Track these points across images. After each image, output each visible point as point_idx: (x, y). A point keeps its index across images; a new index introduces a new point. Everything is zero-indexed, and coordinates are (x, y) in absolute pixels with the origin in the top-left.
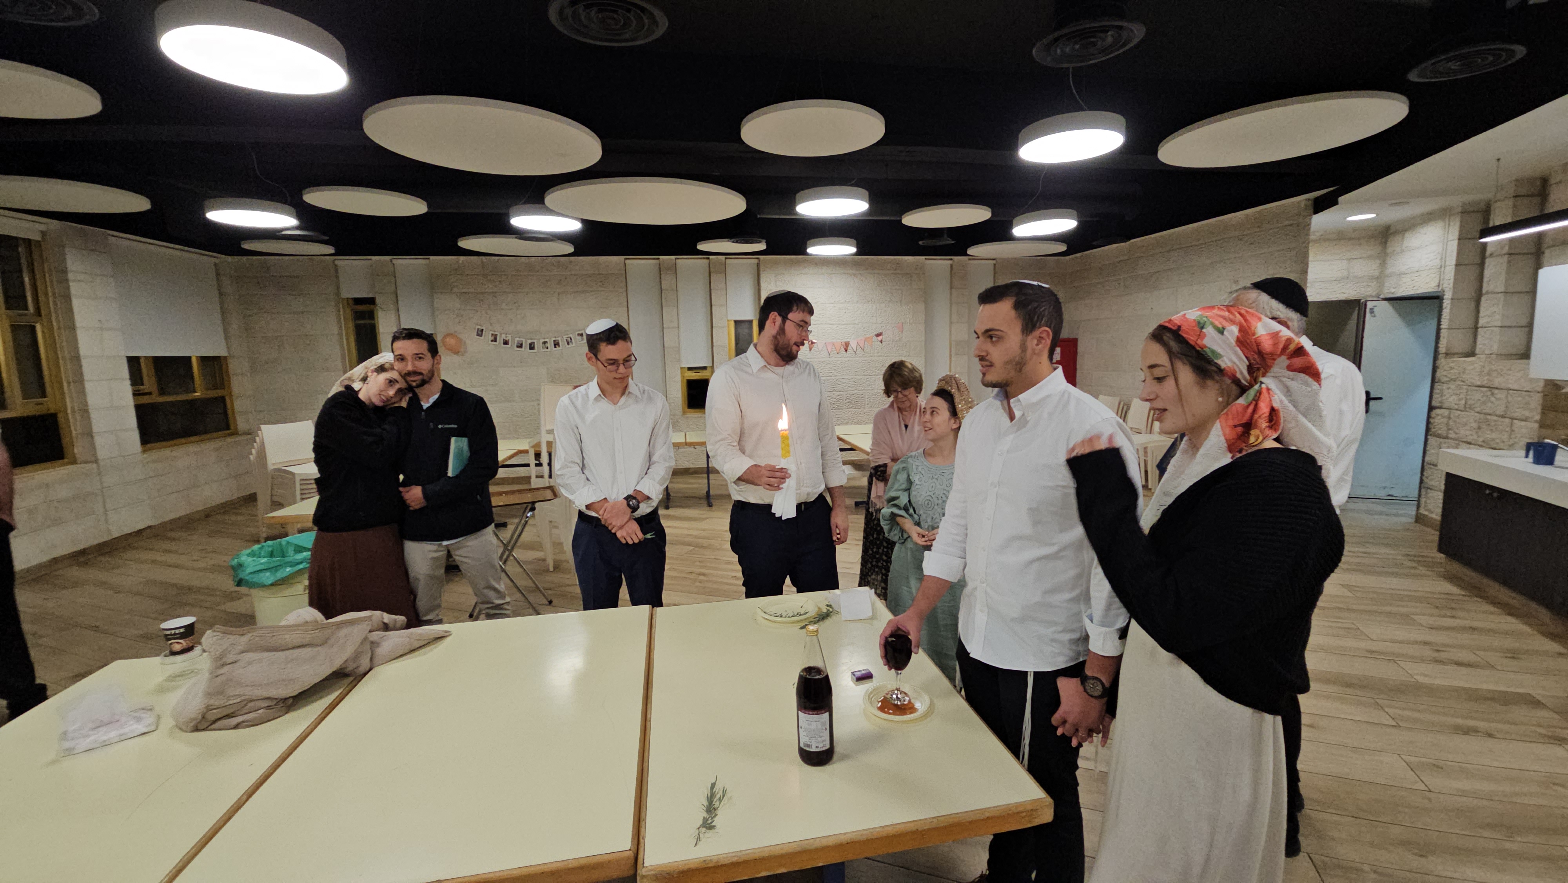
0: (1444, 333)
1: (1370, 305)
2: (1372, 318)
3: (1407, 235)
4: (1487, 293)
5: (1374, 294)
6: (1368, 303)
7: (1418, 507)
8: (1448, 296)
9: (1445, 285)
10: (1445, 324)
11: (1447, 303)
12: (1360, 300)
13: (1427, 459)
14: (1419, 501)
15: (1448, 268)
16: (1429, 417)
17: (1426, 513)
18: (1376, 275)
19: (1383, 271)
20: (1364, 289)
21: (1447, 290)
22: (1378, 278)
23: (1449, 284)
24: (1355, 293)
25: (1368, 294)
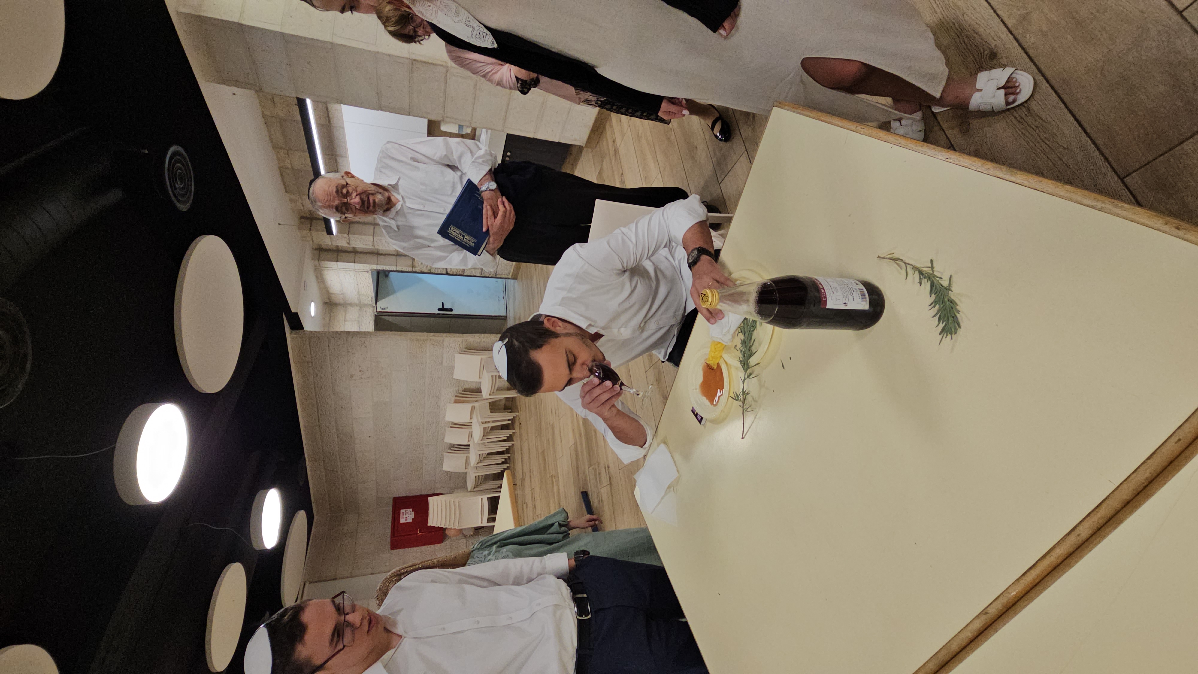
0: (399, 269)
2: (389, 309)
3: (331, 291)
4: (373, 245)
5: (372, 309)
6: (378, 310)
7: (509, 279)
8: (375, 267)
9: (368, 269)
10: (394, 268)
11: (380, 267)
12: (375, 315)
13: (478, 275)
14: (505, 278)
15: (356, 268)
16: (453, 275)
17: (511, 274)
18: (358, 308)
19: (356, 305)
20: (368, 313)
21: (370, 268)
22: (361, 307)
23: (368, 267)
24: (370, 318)
25: (371, 311)
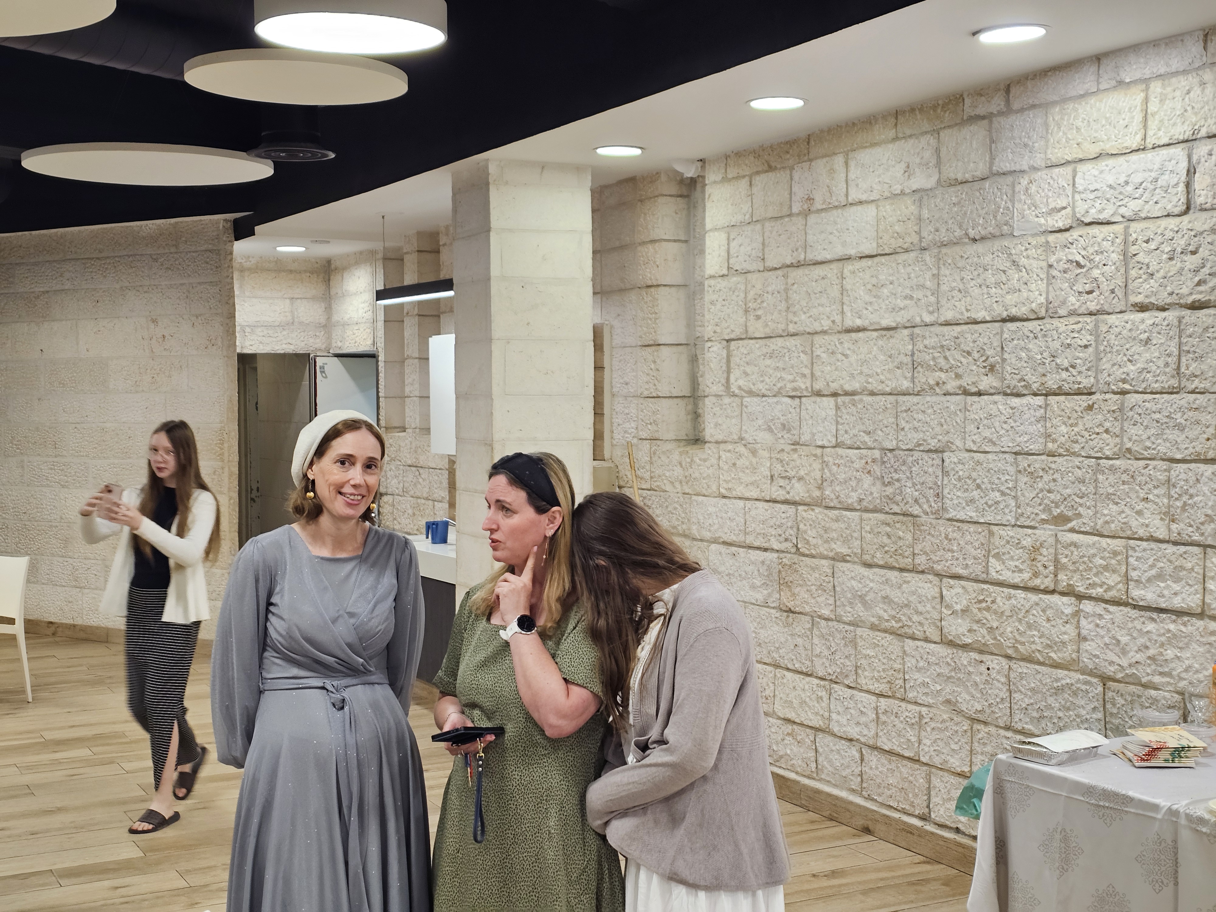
0: (382, 403)
1: (320, 361)
2: (323, 379)
4: (408, 357)
5: (323, 347)
6: (318, 359)
8: (382, 357)
9: (378, 343)
10: (382, 391)
11: (381, 364)
12: (309, 354)
15: (379, 324)
18: (323, 320)
19: (329, 319)
20: (311, 340)
21: (380, 350)
22: (325, 326)
23: (381, 345)
24: (303, 344)
25: (316, 346)
